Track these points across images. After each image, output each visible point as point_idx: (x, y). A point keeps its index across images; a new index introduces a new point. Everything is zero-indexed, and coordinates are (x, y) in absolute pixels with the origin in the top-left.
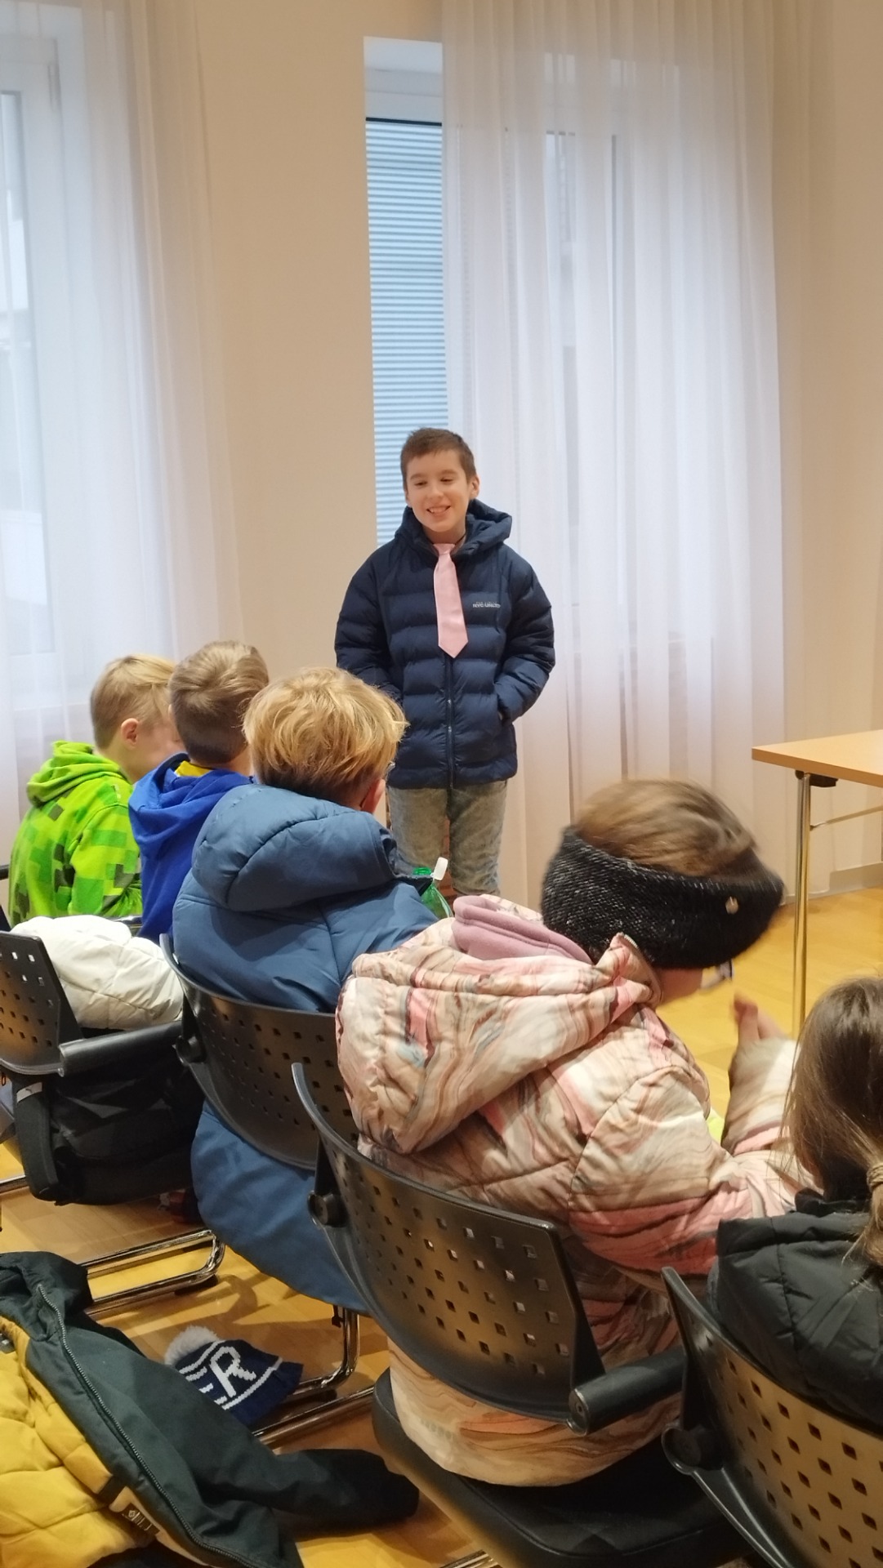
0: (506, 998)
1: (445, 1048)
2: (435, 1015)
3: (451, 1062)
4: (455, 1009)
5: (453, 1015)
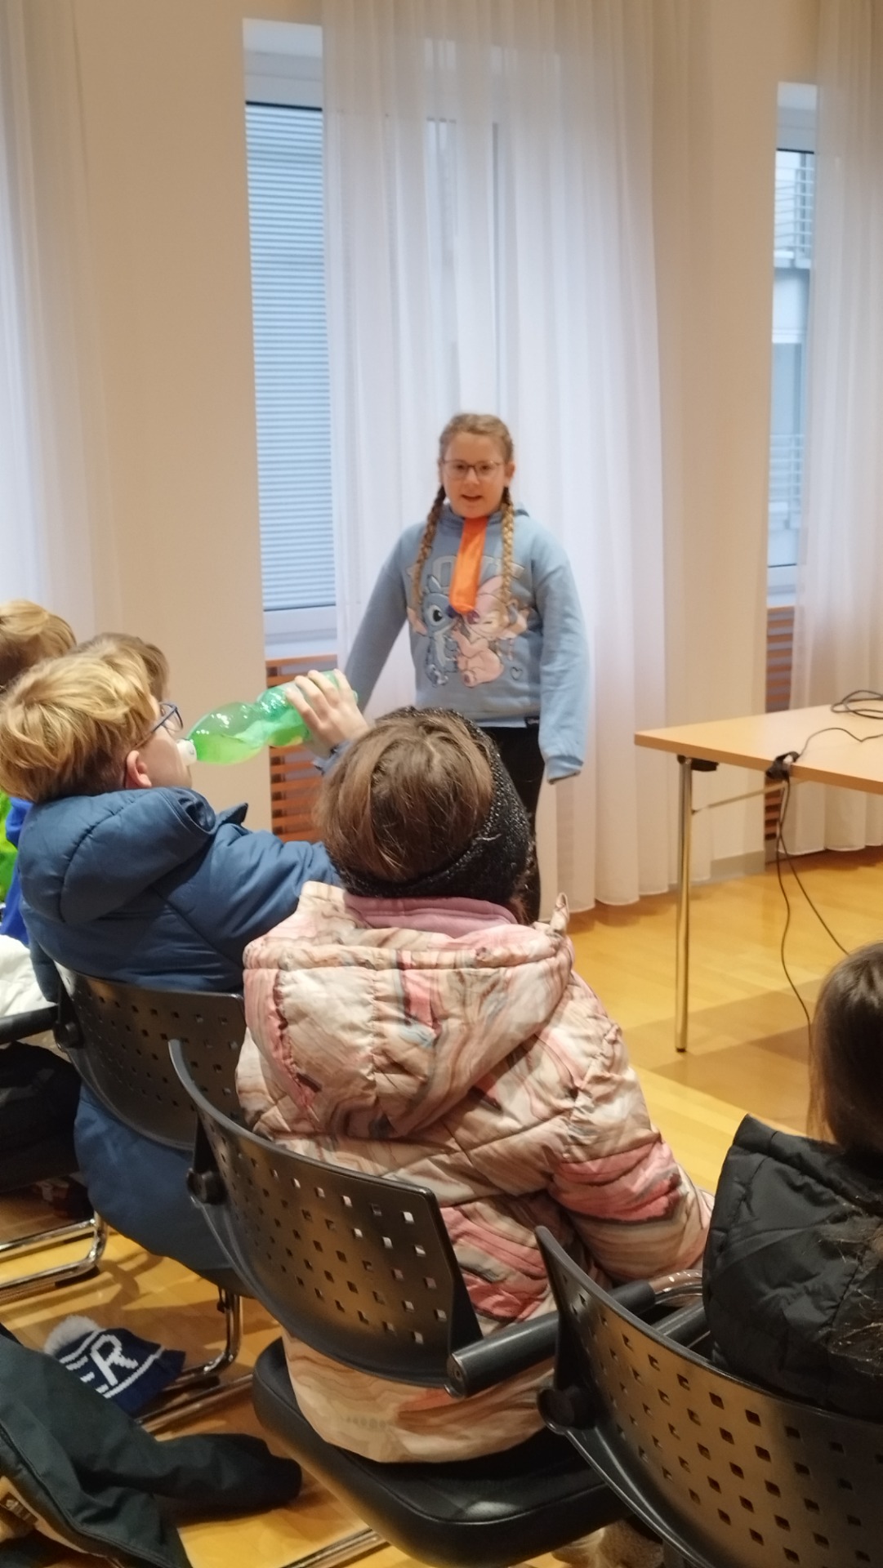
0: (504, 969)
1: (453, 1026)
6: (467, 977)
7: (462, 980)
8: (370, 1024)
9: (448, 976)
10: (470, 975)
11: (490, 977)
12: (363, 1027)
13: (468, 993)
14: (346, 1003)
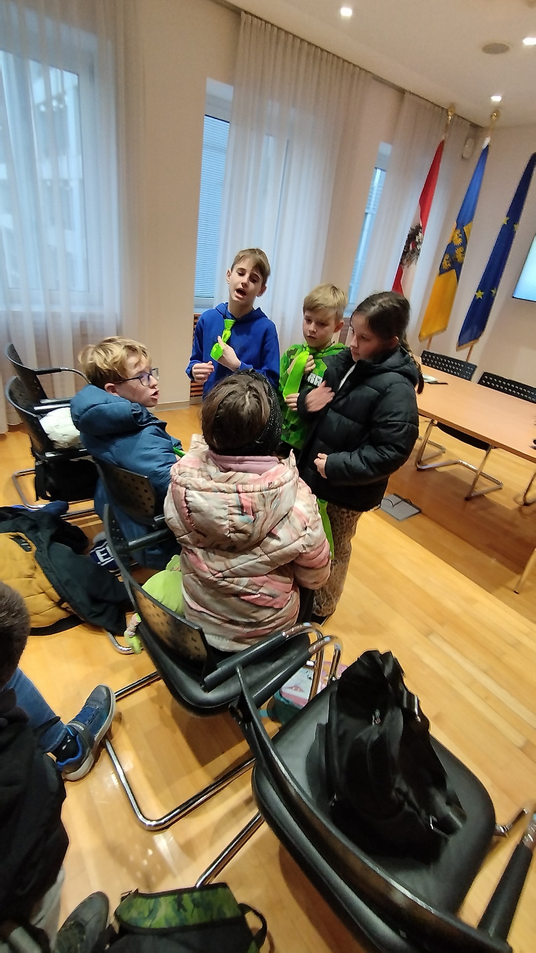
1: (260, 514)
2: (254, 502)
4: (262, 498)
5: (262, 501)
6: (265, 495)
9: (257, 495)
11: (273, 493)
12: (224, 518)
13: (266, 501)
14: (217, 508)
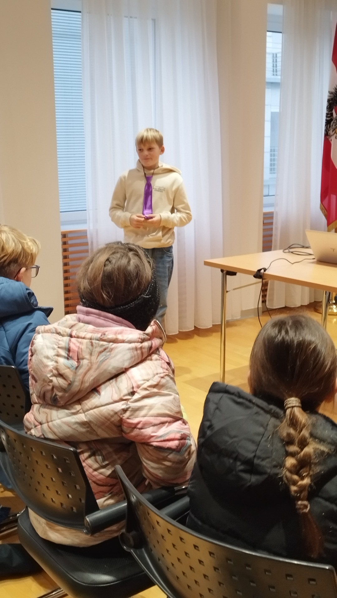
0: (111, 343)
2: (81, 349)
3: (87, 368)
4: (90, 347)
5: (90, 349)
6: (94, 344)
7: (92, 345)
8: (54, 357)
9: (87, 343)
10: (96, 343)
11: (104, 345)
12: (51, 357)
13: (94, 350)
